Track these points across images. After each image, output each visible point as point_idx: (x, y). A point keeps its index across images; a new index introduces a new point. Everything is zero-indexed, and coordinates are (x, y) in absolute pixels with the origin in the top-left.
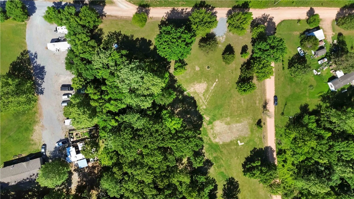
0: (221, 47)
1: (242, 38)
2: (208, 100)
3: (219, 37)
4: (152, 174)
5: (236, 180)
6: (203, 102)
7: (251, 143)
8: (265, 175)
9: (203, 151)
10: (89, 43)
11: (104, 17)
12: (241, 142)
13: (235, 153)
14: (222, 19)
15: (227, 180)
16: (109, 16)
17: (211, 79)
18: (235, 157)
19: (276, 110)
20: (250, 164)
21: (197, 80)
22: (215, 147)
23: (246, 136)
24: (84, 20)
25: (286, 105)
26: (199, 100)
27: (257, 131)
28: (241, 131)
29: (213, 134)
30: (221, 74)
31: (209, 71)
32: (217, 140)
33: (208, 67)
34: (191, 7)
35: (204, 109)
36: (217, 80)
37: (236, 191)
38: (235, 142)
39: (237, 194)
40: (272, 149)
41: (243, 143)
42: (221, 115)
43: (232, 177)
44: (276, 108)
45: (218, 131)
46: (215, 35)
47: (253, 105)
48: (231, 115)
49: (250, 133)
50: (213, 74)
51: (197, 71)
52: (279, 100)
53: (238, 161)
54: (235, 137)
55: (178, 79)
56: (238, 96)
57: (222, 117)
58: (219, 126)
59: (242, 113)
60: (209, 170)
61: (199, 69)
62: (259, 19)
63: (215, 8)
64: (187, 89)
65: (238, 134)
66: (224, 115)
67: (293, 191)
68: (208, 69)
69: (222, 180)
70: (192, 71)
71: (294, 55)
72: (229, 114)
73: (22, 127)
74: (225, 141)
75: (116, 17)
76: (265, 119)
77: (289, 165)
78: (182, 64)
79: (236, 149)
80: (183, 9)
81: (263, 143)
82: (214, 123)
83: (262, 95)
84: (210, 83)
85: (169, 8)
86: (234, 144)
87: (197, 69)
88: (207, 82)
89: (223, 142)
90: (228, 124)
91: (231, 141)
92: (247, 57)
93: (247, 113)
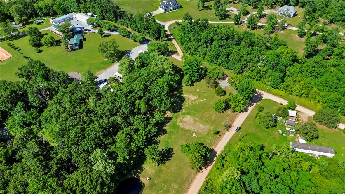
1: (235, 92)
2: (192, 104)
5: (174, 152)
6: (188, 104)
9: (167, 124)
11: (170, 56)
12: (195, 135)
13: (186, 138)
15: (167, 148)
16: (173, 57)
17: (202, 97)
18: (184, 140)
19: (235, 135)
21: (193, 94)
22: (176, 127)
23: (202, 134)
25: (245, 136)
26: (187, 101)
27: (212, 136)
28: (200, 130)
29: (181, 120)
30: (210, 98)
31: (204, 94)
32: (180, 124)
33: (205, 92)
35: (186, 106)
36: (205, 99)
37: (167, 158)
38: (191, 132)
39: (166, 161)
40: (217, 154)
43: (172, 148)
44: (236, 133)
45: (185, 120)
46: (219, 84)
47: (219, 122)
49: (206, 134)
50: (205, 96)
51: (197, 91)
52: (241, 131)
53: (185, 143)
54: (193, 130)
55: (183, 88)
56: (212, 112)
57: (194, 116)
58: (188, 118)
59: (209, 121)
60: (161, 135)
61: (199, 91)
64: (185, 94)
65: (198, 130)
66: (196, 116)
70: (194, 90)
72: (199, 117)
73: (98, 67)
75: (176, 59)
76: (223, 134)
79: (189, 136)
81: (211, 145)
82: (186, 115)
83: (230, 121)
84: (200, 98)
88: (198, 97)
89: (184, 128)
90: (195, 121)
91: (189, 130)
93: (212, 123)
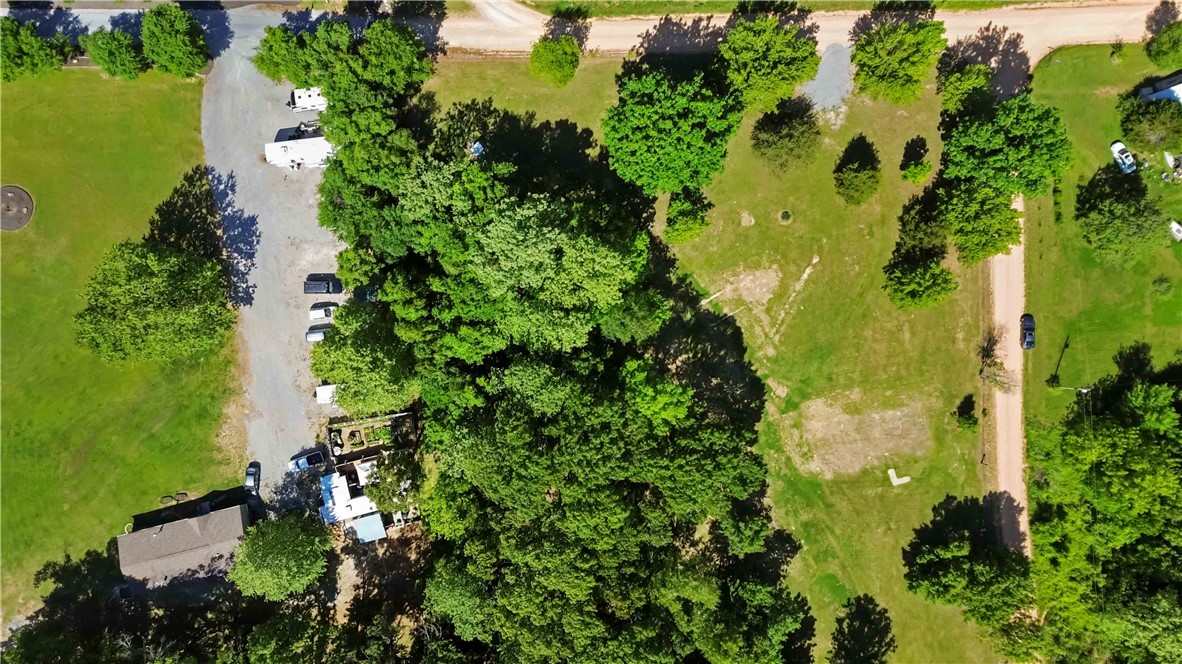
0: (833, 147)
1: (905, 114)
2: (782, 328)
3: (824, 110)
4: (588, 572)
5: (882, 603)
6: (766, 335)
7: (936, 479)
8: (985, 591)
9: (766, 501)
10: (390, 138)
11: (440, 55)
12: (899, 476)
13: (879, 512)
14: (835, 49)
15: (848, 605)
16: (455, 50)
17: (793, 254)
18: (878, 526)
19: (1030, 364)
20: (930, 552)
21: (745, 260)
22: (806, 490)
23: (919, 454)
24: (376, 66)
25: (1067, 346)
26: (752, 326)
27: (957, 438)
28: (901, 437)
29: (799, 445)
30: (829, 237)
31: (788, 227)
32: (814, 466)
33: (786, 216)
34: (726, 12)
35: (768, 359)
36: (815, 260)
37: (880, 643)
38: (878, 473)
39: (884, 654)
40: (1014, 501)
41: (906, 480)
42: (830, 379)
43: (866, 595)
44: (1030, 357)
45: (820, 435)
46: (809, 107)
47: (944, 347)
48: (865, 381)
49: (931, 444)
50: (801, 237)
51: (747, 229)
52: (1039, 332)
53: (890, 540)
54: (878, 458)
55: (678, 256)
56: (889, 313)
57: (833, 388)
58: (822, 416)
59: (904, 372)
60: (784, 567)
61: (753, 222)
62: (970, 45)
63: (812, 14)
64: (712, 289)
65: (891, 445)
66: (842, 380)
67: (1090, 652)
68: (785, 223)
69: (830, 604)
70: (730, 229)
71: (1100, 169)
72: (856, 376)
73: (187, 407)
74: (843, 471)
75: (478, 52)
76: (989, 397)
77: (1075, 559)
78: (693, 203)
79: (881, 497)
80: (700, 19)
81: (979, 481)
82: (803, 406)
83: (978, 311)
84: (793, 268)
85: (651, 17)
86: (876, 481)
87: (747, 220)
88: (781, 266)
89: (836, 474)
90: (853, 409)
91: (865, 472)
92: (923, 179)
93: (921, 373)
